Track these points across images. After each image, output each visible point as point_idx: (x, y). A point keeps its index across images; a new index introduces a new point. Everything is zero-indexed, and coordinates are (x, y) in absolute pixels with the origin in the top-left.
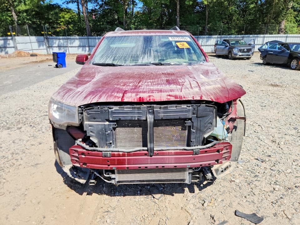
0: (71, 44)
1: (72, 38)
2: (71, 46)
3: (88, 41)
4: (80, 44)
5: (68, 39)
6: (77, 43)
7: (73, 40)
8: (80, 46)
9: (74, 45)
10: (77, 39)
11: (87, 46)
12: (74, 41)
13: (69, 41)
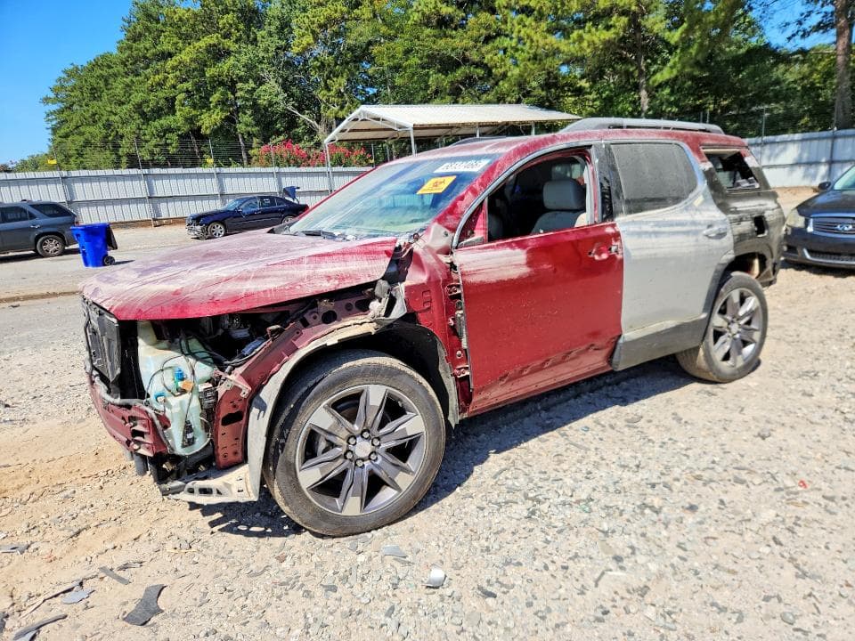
0: (772, 158)
1: (777, 140)
2: (772, 163)
3: (833, 145)
4: (800, 156)
5: (766, 143)
6: (791, 153)
7: (781, 146)
8: (798, 164)
9: (780, 161)
10: (793, 141)
11: (823, 160)
12: (785, 149)
13: (767, 150)
